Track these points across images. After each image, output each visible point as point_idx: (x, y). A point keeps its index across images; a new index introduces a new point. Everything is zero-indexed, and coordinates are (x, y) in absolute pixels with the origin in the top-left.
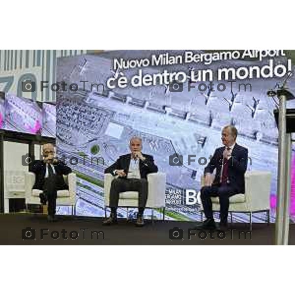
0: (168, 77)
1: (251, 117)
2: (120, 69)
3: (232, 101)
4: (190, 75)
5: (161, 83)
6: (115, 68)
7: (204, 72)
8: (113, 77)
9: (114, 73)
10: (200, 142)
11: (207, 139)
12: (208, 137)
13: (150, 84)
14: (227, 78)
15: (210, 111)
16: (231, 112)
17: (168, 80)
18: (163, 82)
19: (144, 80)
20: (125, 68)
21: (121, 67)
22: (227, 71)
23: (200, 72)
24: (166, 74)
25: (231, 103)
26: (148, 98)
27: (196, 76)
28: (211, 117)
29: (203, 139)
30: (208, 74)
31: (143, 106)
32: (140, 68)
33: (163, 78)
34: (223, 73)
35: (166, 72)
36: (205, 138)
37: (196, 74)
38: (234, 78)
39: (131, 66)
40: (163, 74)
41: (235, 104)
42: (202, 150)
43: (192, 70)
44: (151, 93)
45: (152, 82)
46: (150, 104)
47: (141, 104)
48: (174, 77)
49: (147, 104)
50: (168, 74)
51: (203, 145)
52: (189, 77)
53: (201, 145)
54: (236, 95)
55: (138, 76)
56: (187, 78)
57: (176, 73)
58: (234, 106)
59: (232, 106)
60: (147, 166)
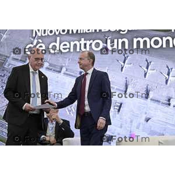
0: (85, 44)
1: (165, 84)
2: (38, 36)
3: (147, 68)
4: (106, 43)
5: (78, 50)
6: (34, 35)
7: (120, 41)
8: (32, 44)
9: (32, 39)
10: (116, 107)
11: (123, 105)
12: (123, 102)
13: (68, 50)
14: (142, 46)
15: (126, 78)
16: (146, 78)
17: (85, 47)
18: (80, 49)
19: (62, 47)
20: (43, 35)
21: (40, 35)
22: (142, 41)
23: (116, 41)
24: (83, 42)
25: (146, 70)
26: (65, 64)
27: (112, 44)
28: (126, 83)
29: (119, 105)
30: (123, 43)
31: (60, 72)
32: (58, 36)
33: (80, 44)
34: (138, 42)
35: (83, 39)
36: (121, 104)
37: (112, 42)
38: (148, 47)
39: (50, 34)
40: (81, 42)
41: (149, 71)
42: (117, 115)
43: (109, 38)
44: (68, 59)
45: (69, 49)
46: (67, 70)
47: (58, 70)
48: (91, 45)
49: (64, 70)
50: (85, 42)
51: (119, 110)
52: (105, 45)
53: (117, 110)
54: (150, 62)
55: (56, 43)
56: (103, 45)
57: (93, 41)
58: (149, 73)
59: (146, 73)
60: (64, 131)
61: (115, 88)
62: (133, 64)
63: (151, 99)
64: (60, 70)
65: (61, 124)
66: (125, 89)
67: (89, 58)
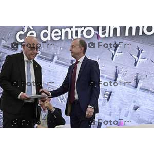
0: (77, 32)
3: (138, 56)
4: (98, 30)
5: (70, 38)
7: (112, 28)
8: (22, 31)
10: (105, 96)
12: (113, 91)
13: (59, 38)
14: (134, 34)
15: (116, 67)
16: (136, 67)
17: (77, 35)
18: (72, 37)
19: (53, 35)
22: (134, 27)
24: (74, 29)
25: (137, 58)
26: (57, 52)
27: (103, 31)
28: (116, 73)
29: (109, 93)
30: (115, 30)
31: (51, 61)
33: (72, 32)
34: (131, 29)
36: (111, 93)
37: (104, 29)
38: (141, 33)
40: (72, 29)
41: (140, 60)
42: (107, 104)
44: (59, 48)
45: (61, 36)
46: (58, 59)
47: (50, 58)
48: (82, 32)
49: (56, 58)
50: (77, 29)
51: (108, 99)
52: (97, 32)
53: (106, 99)
54: (142, 50)
55: (47, 30)
56: (95, 33)
57: (84, 29)
58: (140, 62)
59: (137, 61)
60: (56, 118)
61: (105, 77)
62: (124, 53)
63: (140, 88)
64: (52, 59)
65: (53, 112)
66: (115, 78)
67: (81, 46)
